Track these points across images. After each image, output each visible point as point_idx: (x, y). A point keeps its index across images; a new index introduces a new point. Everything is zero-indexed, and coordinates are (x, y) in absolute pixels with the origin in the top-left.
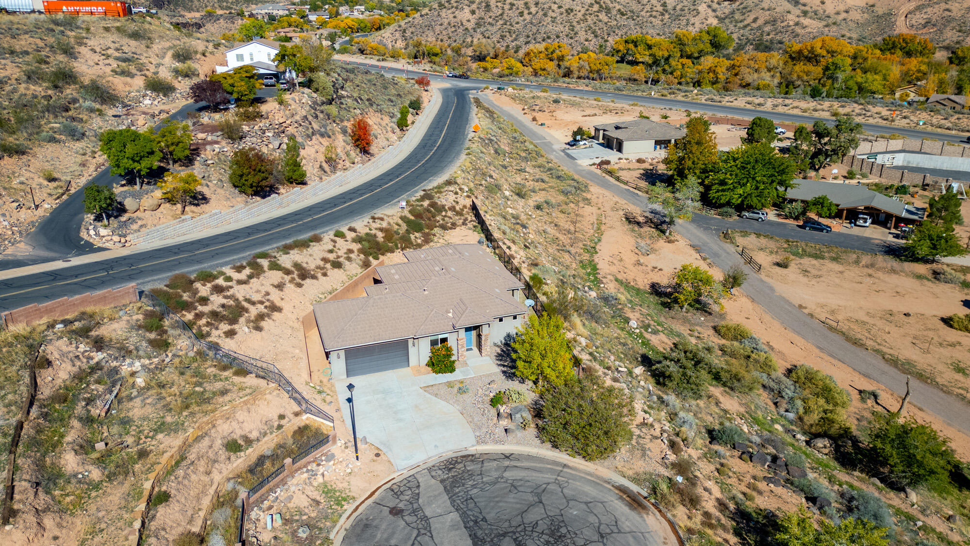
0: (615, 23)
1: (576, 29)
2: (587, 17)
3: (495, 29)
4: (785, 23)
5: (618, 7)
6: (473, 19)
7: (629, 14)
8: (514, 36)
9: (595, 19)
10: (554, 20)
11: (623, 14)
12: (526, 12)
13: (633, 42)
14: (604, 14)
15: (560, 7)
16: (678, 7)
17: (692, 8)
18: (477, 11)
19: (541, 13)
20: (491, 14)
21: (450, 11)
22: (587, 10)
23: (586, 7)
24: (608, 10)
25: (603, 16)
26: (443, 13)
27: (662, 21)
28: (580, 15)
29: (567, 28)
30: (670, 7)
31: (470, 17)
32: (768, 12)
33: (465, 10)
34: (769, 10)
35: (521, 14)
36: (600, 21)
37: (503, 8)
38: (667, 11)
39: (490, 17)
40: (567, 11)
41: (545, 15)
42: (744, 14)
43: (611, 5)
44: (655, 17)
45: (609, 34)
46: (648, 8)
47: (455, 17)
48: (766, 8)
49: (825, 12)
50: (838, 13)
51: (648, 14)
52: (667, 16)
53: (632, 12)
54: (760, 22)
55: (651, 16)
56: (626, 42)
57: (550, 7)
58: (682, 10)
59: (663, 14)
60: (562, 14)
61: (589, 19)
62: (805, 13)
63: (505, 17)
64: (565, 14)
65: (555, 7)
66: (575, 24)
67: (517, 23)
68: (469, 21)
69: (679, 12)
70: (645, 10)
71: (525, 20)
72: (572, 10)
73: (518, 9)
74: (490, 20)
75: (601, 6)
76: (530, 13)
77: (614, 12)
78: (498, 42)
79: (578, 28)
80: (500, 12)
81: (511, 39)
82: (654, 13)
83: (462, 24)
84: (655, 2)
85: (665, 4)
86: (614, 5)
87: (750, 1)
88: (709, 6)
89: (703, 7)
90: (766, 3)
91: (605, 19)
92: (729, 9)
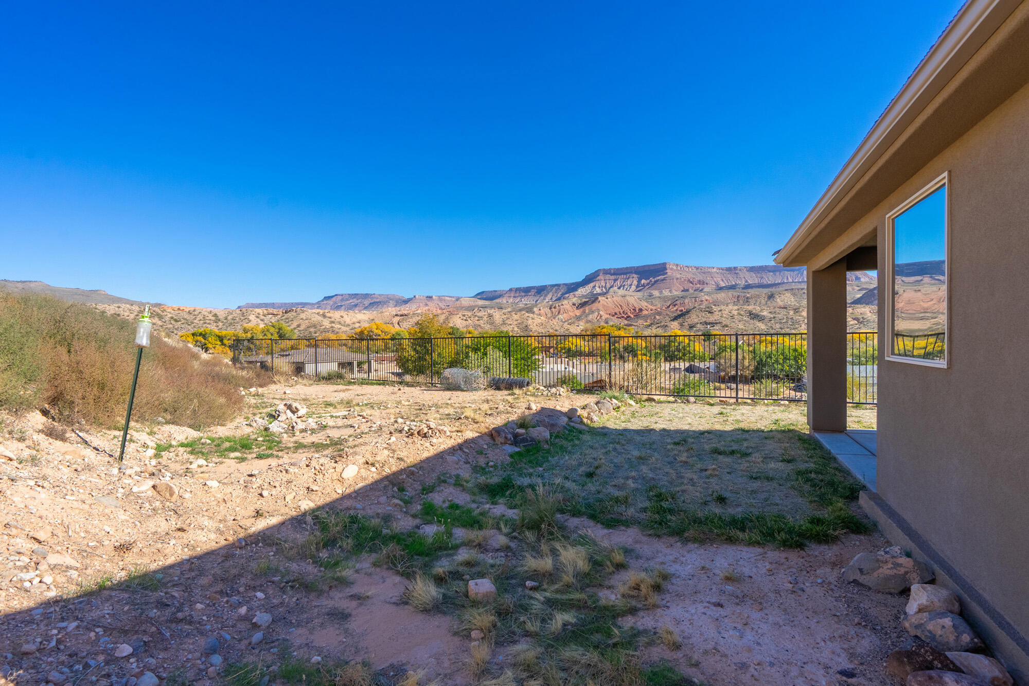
0: (171, 326)
5: (170, 315)
7: (183, 321)
11: (176, 321)
13: (201, 334)
16: (229, 318)
17: (242, 318)
23: (136, 313)
27: (217, 326)
30: (220, 317)
32: (307, 321)
34: (306, 319)
38: (219, 320)
42: (288, 322)
43: (162, 314)
44: (209, 324)
46: (200, 317)
48: (304, 318)
49: (345, 322)
50: (354, 323)
51: (202, 322)
53: (185, 319)
54: (302, 328)
55: (205, 323)
56: (193, 335)
58: (233, 319)
59: (216, 322)
62: (333, 322)
70: (198, 319)
77: (167, 319)
82: (208, 321)
84: (206, 314)
85: (215, 315)
86: (165, 313)
87: (289, 314)
88: (257, 317)
89: (252, 317)
90: (303, 316)
91: (160, 323)
92: (274, 320)
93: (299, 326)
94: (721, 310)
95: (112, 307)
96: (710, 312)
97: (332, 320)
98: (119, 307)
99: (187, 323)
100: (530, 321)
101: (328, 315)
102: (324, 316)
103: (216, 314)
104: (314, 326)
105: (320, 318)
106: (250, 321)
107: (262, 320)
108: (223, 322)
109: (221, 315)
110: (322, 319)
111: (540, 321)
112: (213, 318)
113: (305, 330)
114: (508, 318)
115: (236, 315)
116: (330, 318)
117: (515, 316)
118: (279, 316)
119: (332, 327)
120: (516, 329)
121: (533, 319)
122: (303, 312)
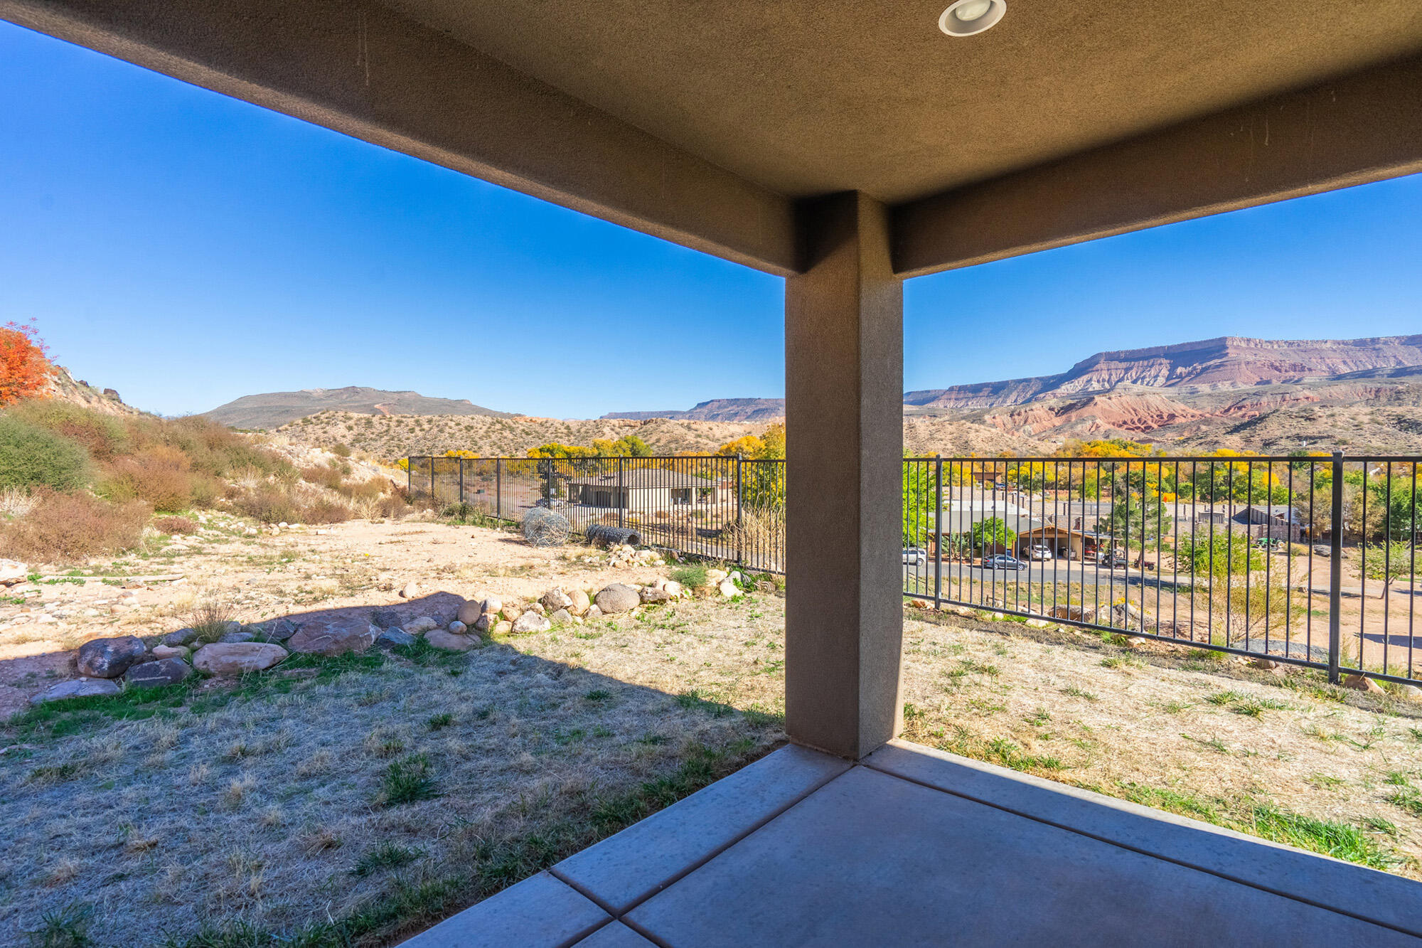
0: (522, 440)
1: (479, 445)
2: (491, 434)
3: (379, 444)
4: (687, 442)
5: (522, 428)
6: (350, 436)
7: (534, 434)
8: (404, 451)
9: (499, 436)
10: (452, 436)
11: (527, 434)
12: (417, 429)
13: (548, 450)
14: (508, 432)
15: (458, 424)
16: (582, 430)
17: (596, 430)
18: (355, 428)
19: (436, 429)
20: (374, 430)
21: (319, 427)
22: (489, 428)
23: (488, 425)
24: (512, 430)
25: (507, 433)
26: (309, 428)
27: (569, 441)
28: (482, 432)
29: (468, 443)
30: (573, 430)
31: (346, 432)
32: (668, 435)
33: (339, 426)
34: (667, 433)
35: (412, 431)
36: (505, 438)
37: (389, 425)
38: (571, 433)
39: (373, 433)
40: (466, 428)
41: (441, 431)
42: (646, 436)
43: (514, 426)
44: (561, 438)
45: (516, 450)
46: (552, 429)
47: (325, 432)
48: (666, 431)
49: (714, 436)
50: (725, 438)
51: (553, 435)
52: (572, 438)
53: (536, 432)
54: (662, 443)
55: (557, 437)
57: (447, 424)
58: (586, 432)
59: (568, 436)
60: (461, 430)
61: (493, 436)
62: (699, 436)
63: (391, 432)
64: (464, 431)
65: (452, 424)
66: (477, 439)
67: (408, 439)
68: (344, 436)
69: (584, 434)
70: (550, 432)
71: (416, 436)
72: (472, 428)
73: (407, 426)
74: (373, 436)
75: (504, 426)
76: (422, 430)
78: (384, 457)
79: (481, 443)
80: (385, 428)
81: (400, 454)
82: (559, 435)
83: (335, 440)
84: (558, 426)
85: (568, 428)
86: (517, 425)
87: (648, 426)
88: (612, 430)
89: (606, 430)
90: (664, 428)
91: (511, 436)
92: (630, 433)
93: (658, 441)
94: (1333, 415)
95: (466, 418)
96: (1308, 419)
97: (699, 433)
98: (473, 419)
99: (538, 437)
100: (972, 435)
101: (694, 426)
102: (689, 428)
103: (568, 426)
104: (676, 441)
105: (684, 431)
106: (604, 434)
107: (617, 433)
108: (575, 435)
109: (574, 429)
110: (686, 431)
111: (988, 434)
112: (566, 431)
113: (665, 445)
114: (938, 431)
115: (589, 427)
116: (696, 430)
117: (950, 427)
118: (637, 429)
119: (697, 442)
120: (950, 446)
121: (977, 431)
122: (664, 422)
